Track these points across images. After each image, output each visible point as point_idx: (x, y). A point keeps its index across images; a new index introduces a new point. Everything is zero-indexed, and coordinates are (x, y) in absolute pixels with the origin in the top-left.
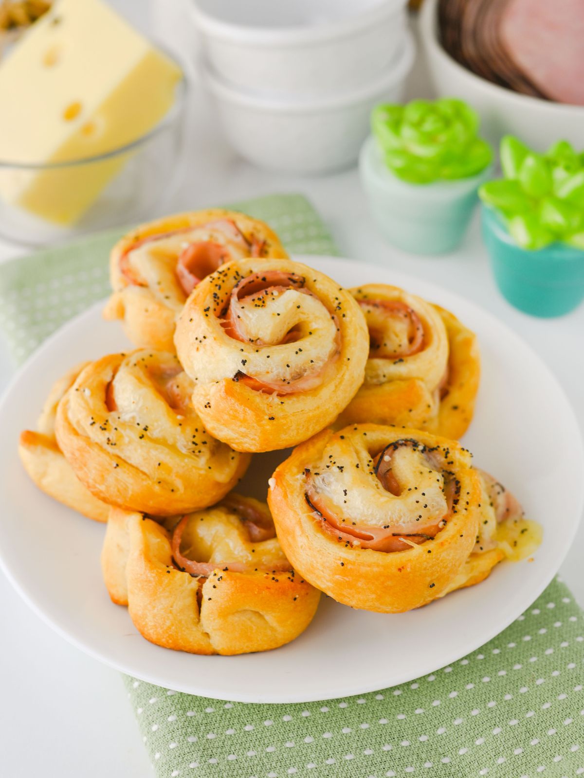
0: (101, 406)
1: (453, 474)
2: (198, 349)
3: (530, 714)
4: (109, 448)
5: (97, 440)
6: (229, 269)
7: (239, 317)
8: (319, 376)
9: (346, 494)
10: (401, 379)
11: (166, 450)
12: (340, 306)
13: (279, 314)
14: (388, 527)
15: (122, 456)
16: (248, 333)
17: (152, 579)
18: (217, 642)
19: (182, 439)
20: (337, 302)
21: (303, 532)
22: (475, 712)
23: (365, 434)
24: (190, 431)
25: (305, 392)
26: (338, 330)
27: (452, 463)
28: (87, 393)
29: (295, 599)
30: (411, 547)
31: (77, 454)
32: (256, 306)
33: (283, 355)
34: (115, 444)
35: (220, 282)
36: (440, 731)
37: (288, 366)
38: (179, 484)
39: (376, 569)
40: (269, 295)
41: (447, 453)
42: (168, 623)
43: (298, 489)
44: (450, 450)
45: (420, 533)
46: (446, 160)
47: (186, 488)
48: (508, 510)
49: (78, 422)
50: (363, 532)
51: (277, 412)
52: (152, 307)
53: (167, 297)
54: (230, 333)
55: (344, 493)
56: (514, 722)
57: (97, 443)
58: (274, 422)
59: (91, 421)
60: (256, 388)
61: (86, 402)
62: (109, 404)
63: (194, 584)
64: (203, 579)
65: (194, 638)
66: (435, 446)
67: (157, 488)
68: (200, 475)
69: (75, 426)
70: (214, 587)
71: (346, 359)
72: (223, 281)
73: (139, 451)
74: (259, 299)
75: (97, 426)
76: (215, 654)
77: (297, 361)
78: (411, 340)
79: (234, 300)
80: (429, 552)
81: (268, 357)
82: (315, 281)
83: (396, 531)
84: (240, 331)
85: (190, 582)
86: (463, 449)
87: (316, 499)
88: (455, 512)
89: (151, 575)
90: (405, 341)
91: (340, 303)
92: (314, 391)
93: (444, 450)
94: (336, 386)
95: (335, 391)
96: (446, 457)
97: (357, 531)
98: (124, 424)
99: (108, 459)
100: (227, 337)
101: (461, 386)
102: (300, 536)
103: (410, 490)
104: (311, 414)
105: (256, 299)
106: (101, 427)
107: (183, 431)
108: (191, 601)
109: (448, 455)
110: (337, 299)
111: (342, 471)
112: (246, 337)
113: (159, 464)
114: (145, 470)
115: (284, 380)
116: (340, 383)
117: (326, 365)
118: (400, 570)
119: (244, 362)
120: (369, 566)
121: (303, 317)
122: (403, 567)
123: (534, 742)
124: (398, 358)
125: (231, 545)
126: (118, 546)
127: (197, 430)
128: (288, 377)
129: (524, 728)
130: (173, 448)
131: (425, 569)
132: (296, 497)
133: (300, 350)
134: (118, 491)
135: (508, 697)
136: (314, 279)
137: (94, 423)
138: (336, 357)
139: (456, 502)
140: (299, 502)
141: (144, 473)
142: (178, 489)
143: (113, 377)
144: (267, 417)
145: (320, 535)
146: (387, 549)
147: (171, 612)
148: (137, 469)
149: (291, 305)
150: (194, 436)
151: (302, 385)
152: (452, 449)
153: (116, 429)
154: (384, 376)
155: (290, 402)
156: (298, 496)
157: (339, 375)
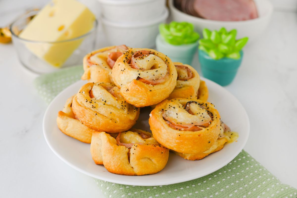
0: (88, 96)
1: (209, 111)
2: (122, 73)
3: (246, 186)
4: (93, 109)
5: (88, 107)
6: (129, 51)
7: (135, 62)
8: (164, 79)
9: (177, 115)
10: (187, 86)
11: (113, 108)
12: (167, 60)
13: (149, 61)
14: (193, 123)
15: (98, 111)
16: (139, 67)
17: (113, 148)
18: (136, 170)
19: (118, 105)
20: (166, 59)
21: (164, 128)
22: (227, 187)
23: (179, 100)
24: (120, 102)
25: (160, 84)
26: (168, 67)
27: (208, 108)
28: (84, 93)
29: (162, 153)
30: (202, 129)
31: (82, 112)
32: (141, 59)
33: (152, 72)
34: (95, 107)
35: (127, 54)
36: (217, 194)
37: (154, 75)
38: (118, 120)
39: (191, 136)
40: (144, 56)
41: (207, 105)
42: (119, 164)
43: (160, 116)
44: (207, 104)
45: (203, 125)
46: (185, 37)
47: (120, 121)
48: (225, 128)
49: (81, 102)
50: (185, 126)
51: (152, 89)
52: (101, 70)
53: (106, 67)
55: (176, 114)
56: (241, 188)
57: (88, 108)
58: (152, 92)
59: (86, 101)
60: (144, 82)
61: (84, 95)
62: (91, 95)
63: (127, 150)
64: (130, 148)
65: (127, 169)
66: (202, 103)
67: (110, 121)
68: (125, 117)
69: (80, 103)
70: (135, 149)
71: (171, 75)
72: (128, 54)
73: (104, 109)
74: (141, 57)
75: (88, 102)
76: (135, 175)
77: (156, 74)
78: (189, 76)
79: (133, 58)
80: (208, 130)
81: (147, 72)
82: (158, 54)
83: (196, 124)
84: (136, 66)
85: (126, 149)
86: (211, 104)
87: (167, 118)
88: (213, 120)
89: (112, 147)
90: (187, 75)
91: (167, 59)
92: (163, 83)
93: (205, 104)
94: (170, 82)
95: (169, 83)
96: (206, 106)
97: (183, 126)
98: (98, 101)
99: (93, 112)
100: (132, 68)
101: (203, 95)
102: (163, 129)
103: (197, 114)
104: (163, 90)
105: (140, 57)
106: (90, 102)
107: (118, 102)
108: (126, 156)
109: (207, 106)
110: (166, 58)
111: (175, 108)
112: (139, 68)
113: (111, 113)
114: (106, 115)
115: (153, 80)
116: (171, 81)
117: (165, 76)
118: (199, 136)
119: (139, 74)
120: (188, 135)
121: (156, 63)
122: (200, 135)
123: (249, 193)
124: (185, 80)
125: (137, 139)
126: (97, 144)
127: (122, 102)
128: (154, 79)
129: (245, 190)
130: (115, 107)
131: (207, 136)
132: (160, 118)
133: (157, 71)
134: (97, 123)
135: (237, 182)
136: (157, 53)
137: (87, 101)
138: (168, 74)
139: (213, 118)
140: (161, 119)
141: (106, 117)
142: (118, 122)
143: (92, 88)
144: (149, 90)
145: (170, 128)
146: (193, 130)
147: (120, 160)
148: (103, 115)
149: (152, 58)
150: (122, 104)
151: (159, 81)
152: (208, 104)
153: (95, 102)
154: (182, 85)
155: (156, 86)
156: (161, 117)
157: (170, 79)
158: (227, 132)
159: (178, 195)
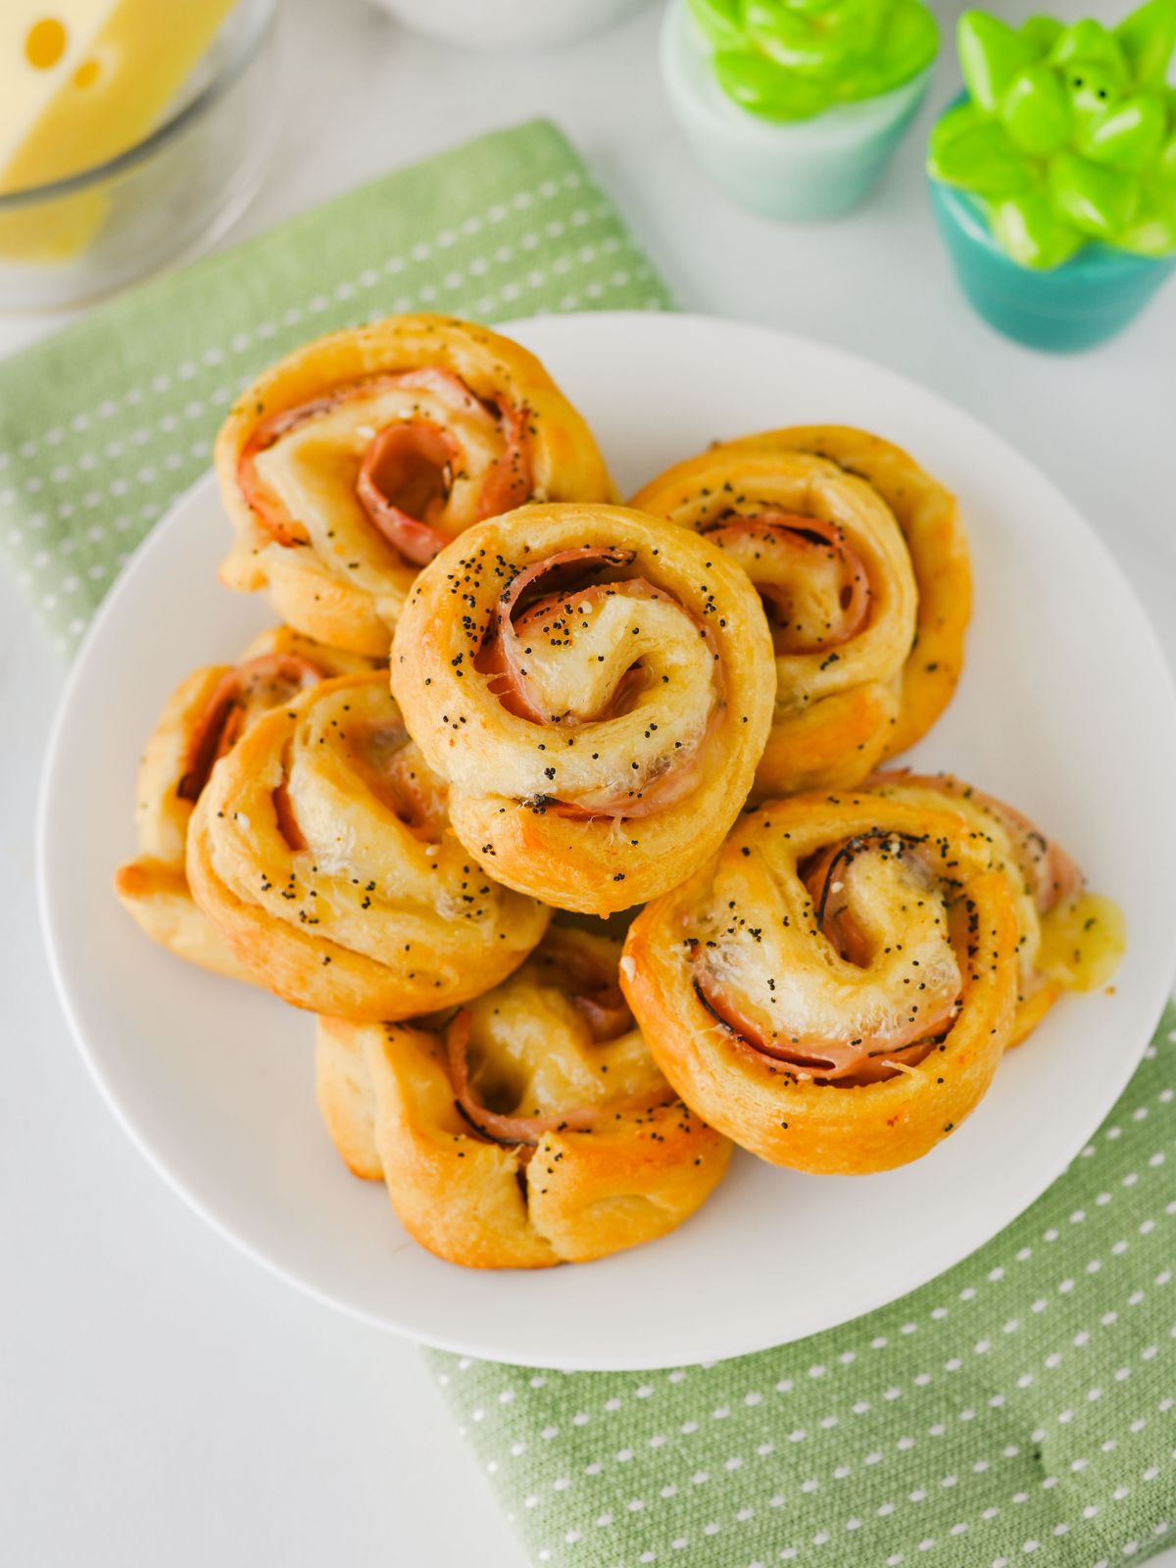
0: (274, 842)
1: (960, 885)
2: (452, 743)
3: (1137, 1298)
4: (306, 928)
5: (279, 914)
6: (483, 553)
7: (524, 673)
8: (694, 767)
9: (773, 988)
10: (835, 693)
11: (416, 920)
12: (713, 604)
13: (601, 659)
14: (859, 1042)
15: (335, 939)
16: (547, 704)
17: (434, 1172)
18: (563, 1248)
19: (442, 891)
20: (706, 595)
21: (702, 1064)
22: (1039, 1306)
23: (787, 836)
24: (453, 875)
25: (673, 808)
26: (717, 657)
27: (955, 864)
28: (243, 821)
29: (697, 1162)
30: (901, 1073)
31: (246, 942)
32: (553, 642)
33: (622, 747)
34: (316, 922)
35: (471, 589)
36: (981, 1348)
37: (635, 766)
38: (449, 973)
39: (847, 1129)
40: (575, 615)
41: (945, 848)
42: (473, 1237)
43: (680, 978)
44: (949, 842)
45: (917, 1039)
47: (461, 975)
48: (1056, 886)
49: (236, 881)
50: (815, 1056)
51: (628, 862)
52: (327, 591)
53: (353, 566)
54: (512, 704)
55: (769, 986)
56: (1109, 1318)
57: (279, 919)
58: (625, 883)
59: (264, 883)
60: (580, 818)
61: (247, 845)
62: (289, 834)
63: (510, 1163)
64: (527, 1149)
65: (525, 1250)
66: (921, 835)
67: (409, 987)
68: (485, 949)
69: (231, 887)
70: (550, 1171)
71: (739, 720)
72: (477, 584)
73: (365, 928)
74: (557, 626)
75: (279, 888)
76: (563, 1263)
77: (646, 750)
78: (846, 597)
79: (507, 631)
80: (940, 1081)
81: (596, 756)
82: (656, 552)
83: (873, 1048)
84: (531, 700)
85: (502, 1162)
86: (973, 836)
87: (716, 991)
88: (976, 977)
89: (431, 1165)
91: (711, 598)
92: (690, 799)
93: (939, 841)
94: (729, 783)
95: (727, 794)
96: (944, 855)
97: (804, 1054)
98: (327, 880)
99: (308, 949)
100: (506, 717)
101: (940, 622)
102: (699, 1071)
103: (888, 950)
104: (690, 852)
105: (551, 626)
106: (284, 894)
107: (443, 879)
108: (510, 1191)
109: (948, 851)
110: (704, 589)
111: (759, 939)
112: (545, 714)
113: (407, 948)
114: (383, 960)
115: (631, 794)
116: (735, 774)
117: (704, 743)
118: (891, 1123)
119: (550, 773)
120: (835, 1123)
121: (645, 647)
122: (896, 1118)
123: (1149, 1353)
124: (826, 652)
125: (562, 1062)
126: (349, 1081)
127: (466, 870)
128: (637, 785)
129: (1128, 1328)
130: (427, 912)
131: (935, 1108)
132: (678, 994)
133: (654, 727)
134: (336, 998)
135: (1094, 1267)
136: (654, 548)
137: (269, 886)
138: (721, 715)
139: (973, 951)
140: (685, 1003)
141: (381, 965)
142: (448, 980)
143: (286, 776)
144: (610, 877)
145: (734, 1070)
147: (476, 1218)
148: (366, 957)
149: (621, 633)
150: (465, 885)
151: (666, 794)
152: (954, 837)
153: (314, 894)
154: (806, 698)
155: (649, 835)
156: (680, 992)
157: (731, 761)
158: (1063, 913)
159: (784, 1366)
